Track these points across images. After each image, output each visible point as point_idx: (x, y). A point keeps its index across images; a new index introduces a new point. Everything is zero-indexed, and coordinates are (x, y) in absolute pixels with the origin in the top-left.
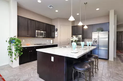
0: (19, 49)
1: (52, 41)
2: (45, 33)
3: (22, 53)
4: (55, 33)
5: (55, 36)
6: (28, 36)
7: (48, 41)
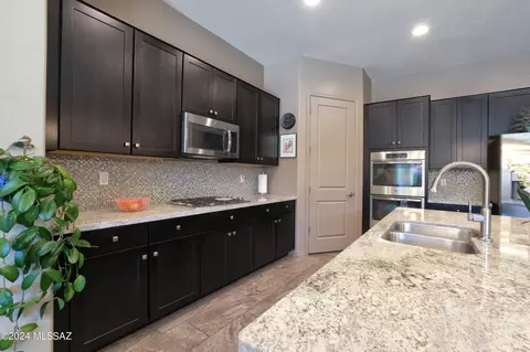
0: (49, 255)
1: (263, 179)
2: (233, 134)
3: (80, 281)
4: (282, 137)
5: (282, 155)
6: (132, 146)
7: (242, 180)
